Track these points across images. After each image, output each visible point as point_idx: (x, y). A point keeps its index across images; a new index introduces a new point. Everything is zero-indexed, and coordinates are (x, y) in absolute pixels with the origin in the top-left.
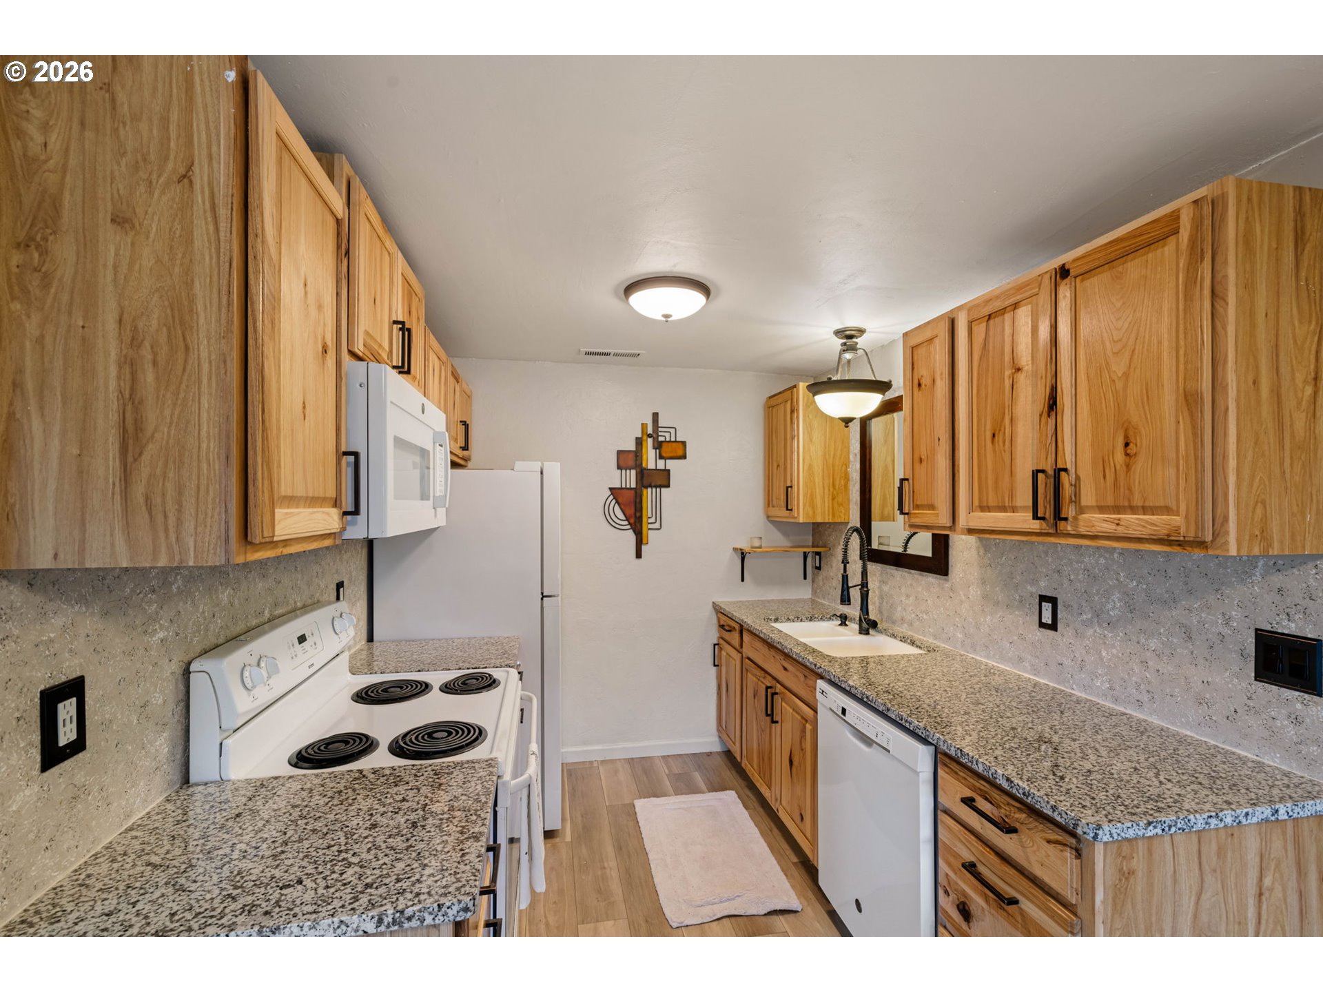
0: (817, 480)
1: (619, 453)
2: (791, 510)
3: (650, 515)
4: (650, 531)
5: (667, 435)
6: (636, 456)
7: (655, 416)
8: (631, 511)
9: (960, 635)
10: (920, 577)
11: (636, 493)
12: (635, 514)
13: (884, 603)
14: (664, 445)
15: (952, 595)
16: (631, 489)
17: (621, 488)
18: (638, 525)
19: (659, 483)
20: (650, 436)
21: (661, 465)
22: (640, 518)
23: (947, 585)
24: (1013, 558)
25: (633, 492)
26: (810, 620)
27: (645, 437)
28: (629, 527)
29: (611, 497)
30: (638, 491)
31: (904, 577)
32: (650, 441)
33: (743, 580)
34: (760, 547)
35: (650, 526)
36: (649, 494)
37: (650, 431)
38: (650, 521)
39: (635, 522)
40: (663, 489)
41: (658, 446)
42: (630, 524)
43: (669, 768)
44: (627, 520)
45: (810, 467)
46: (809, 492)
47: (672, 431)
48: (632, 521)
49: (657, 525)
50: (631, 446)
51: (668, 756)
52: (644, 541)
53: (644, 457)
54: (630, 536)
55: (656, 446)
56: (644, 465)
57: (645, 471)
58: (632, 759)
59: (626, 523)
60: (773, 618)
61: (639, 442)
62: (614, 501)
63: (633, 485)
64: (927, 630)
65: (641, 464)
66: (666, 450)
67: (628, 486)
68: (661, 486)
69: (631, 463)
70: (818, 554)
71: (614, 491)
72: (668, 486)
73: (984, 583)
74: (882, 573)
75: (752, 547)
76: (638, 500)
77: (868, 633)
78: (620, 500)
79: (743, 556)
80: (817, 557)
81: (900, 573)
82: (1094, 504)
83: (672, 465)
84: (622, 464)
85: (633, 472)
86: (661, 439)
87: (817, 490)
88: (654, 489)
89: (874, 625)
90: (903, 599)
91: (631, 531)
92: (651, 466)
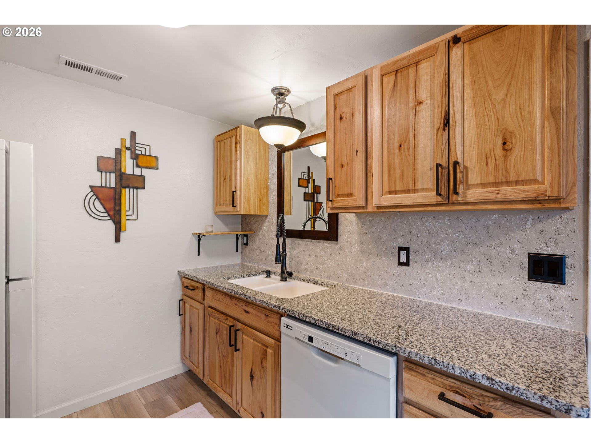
0: (251, 188)
1: (100, 159)
2: (235, 206)
3: (128, 209)
4: (127, 222)
5: (143, 150)
6: (116, 163)
7: (133, 134)
8: (110, 205)
9: (345, 275)
10: (318, 244)
11: (115, 192)
12: (115, 208)
13: (293, 261)
14: (140, 157)
15: (340, 252)
16: (110, 188)
17: (101, 187)
18: (117, 216)
19: (136, 185)
20: (128, 149)
21: (137, 171)
22: (119, 211)
23: (337, 247)
24: (381, 227)
25: (112, 190)
26: (249, 276)
27: (124, 149)
28: (109, 218)
29: (92, 194)
30: (118, 190)
31: (307, 245)
32: (128, 153)
33: (199, 254)
34: (212, 232)
35: (128, 218)
36: (126, 194)
37: (128, 145)
38: (128, 213)
39: (114, 214)
40: (139, 190)
41: (135, 157)
42: (109, 215)
43: (145, 399)
44: (107, 212)
45: (248, 179)
46: (247, 196)
47: (148, 148)
48: (112, 213)
49: (134, 217)
50: (112, 155)
51: (143, 388)
52: (123, 229)
53: (123, 164)
54: (110, 226)
55: (134, 157)
56: (123, 170)
57: (124, 175)
58: (112, 400)
59: (106, 214)
60: (226, 277)
61: (118, 152)
62: (94, 197)
63: (113, 185)
64: (322, 274)
65: (120, 169)
66: (141, 161)
67: (108, 185)
68: (137, 188)
69: (112, 168)
70: (246, 235)
71: (93, 189)
72: (143, 188)
73: (362, 243)
74: (291, 243)
75: (207, 232)
76: (117, 197)
77: (286, 281)
78: (100, 196)
79: (199, 238)
80: (245, 238)
81: (304, 242)
82: (479, 182)
83: (146, 172)
84: (102, 167)
85: (113, 175)
86: (137, 152)
87: (252, 194)
88: (131, 190)
89: (290, 274)
90: (307, 257)
91: (111, 221)
92: (129, 171)
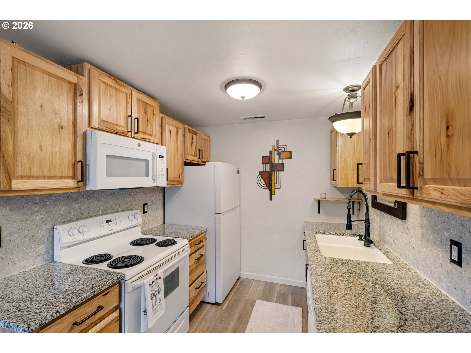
1: (263, 157)
2: (335, 181)
3: (275, 183)
4: (275, 189)
5: (283, 149)
6: (269, 158)
7: (278, 141)
8: (267, 181)
9: (411, 257)
10: (395, 219)
11: (269, 173)
12: (269, 182)
13: (381, 232)
14: (282, 153)
15: (408, 232)
16: (267, 172)
17: (264, 172)
18: (270, 187)
19: (279, 169)
20: (276, 150)
21: (280, 162)
22: (272, 184)
23: (406, 226)
24: (437, 213)
25: (268, 173)
27: (274, 150)
28: (267, 187)
29: (260, 175)
30: (270, 173)
32: (276, 152)
33: (319, 213)
34: (325, 198)
35: (276, 187)
36: (275, 174)
37: (276, 148)
38: (276, 185)
39: (269, 186)
40: (281, 172)
41: (279, 154)
42: (267, 186)
43: (280, 290)
44: (266, 185)
45: (345, 160)
47: (285, 147)
48: (268, 185)
49: (279, 187)
50: (268, 155)
51: (283, 285)
52: (273, 193)
53: (273, 159)
54: (267, 191)
55: (278, 154)
56: (273, 162)
57: (273, 165)
59: (266, 186)
61: (271, 152)
62: (261, 177)
63: (269, 170)
64: (397, 250)
65: (272, 162)
66: (283, 155)
67: (266, 171)
68: (280, 171)
69: (267, 161)
70: (359, 203)
71: (260, 173)
72: (283, 170)
73: (422, 227)
75: (321, 198)
76: (270, 177)
77: (370, 246)
78: (263, 177)
79: (319, 202)
81: (387, 216)
83: (285, 161)
84: (264, 162)
85: (269, 165)
86: (280, 151)
88: (277, 172)
89: (371, 242)
90: (388, 230)
91: (268, 189)
92: (276, 162)
